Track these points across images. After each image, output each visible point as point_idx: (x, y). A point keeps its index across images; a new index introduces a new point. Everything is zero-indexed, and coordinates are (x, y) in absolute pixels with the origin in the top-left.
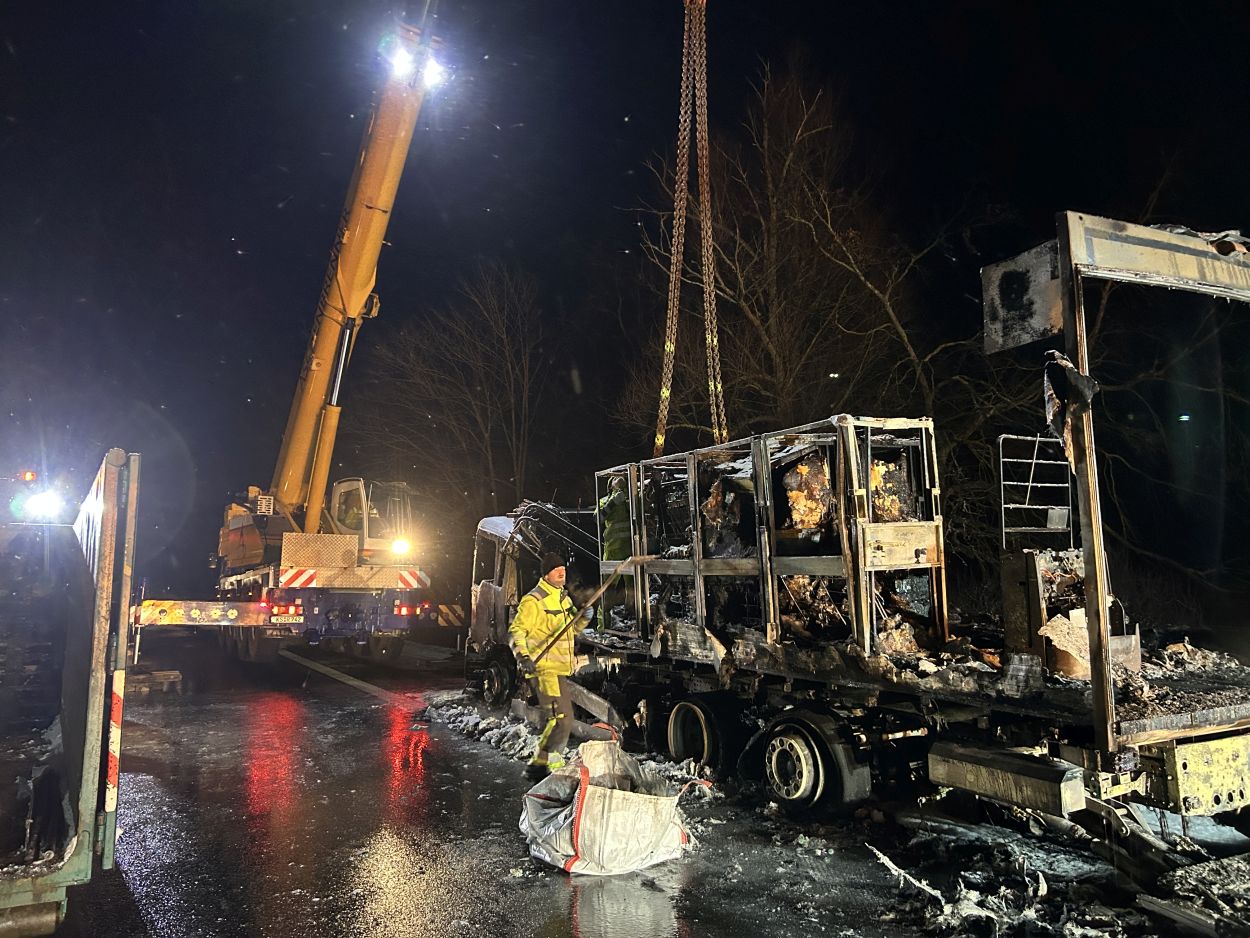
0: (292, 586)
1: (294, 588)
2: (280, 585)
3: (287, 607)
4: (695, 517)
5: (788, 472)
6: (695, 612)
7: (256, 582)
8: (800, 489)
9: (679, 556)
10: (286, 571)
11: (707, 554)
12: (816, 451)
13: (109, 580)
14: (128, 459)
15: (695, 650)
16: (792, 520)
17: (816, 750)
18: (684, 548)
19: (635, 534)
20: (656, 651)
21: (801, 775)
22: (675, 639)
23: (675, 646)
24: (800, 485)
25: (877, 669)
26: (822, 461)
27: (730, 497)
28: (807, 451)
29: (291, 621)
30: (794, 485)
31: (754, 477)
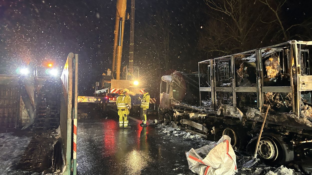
0: (114, 93)
1: (114, 94)
2: (111, 93)
3: (112, 98)
4: (233, 74)
5: (266, 60)
6: (232, 102)
7: (104, 92)
8: (270, 65)
9: (227, 86)
10: (112, 89)
11: (237, 86)
12: (275, 54)
13: (71, 92)
14: (75, 56)
15: (232, 113)
16: (267, 75)
17: (276, 145)
18: (229, 84)
19: (212, 80)
20: (219, 113)
21: (270, 152)
22: (225, 110)
23: (225, 112)
24: (270, 64)
25: (303, 122)
26: (277, 57)
27: (246, 68)
28: (273, 54)
29: (113, 102)
30: (268, 64)
31: (256, 62)
